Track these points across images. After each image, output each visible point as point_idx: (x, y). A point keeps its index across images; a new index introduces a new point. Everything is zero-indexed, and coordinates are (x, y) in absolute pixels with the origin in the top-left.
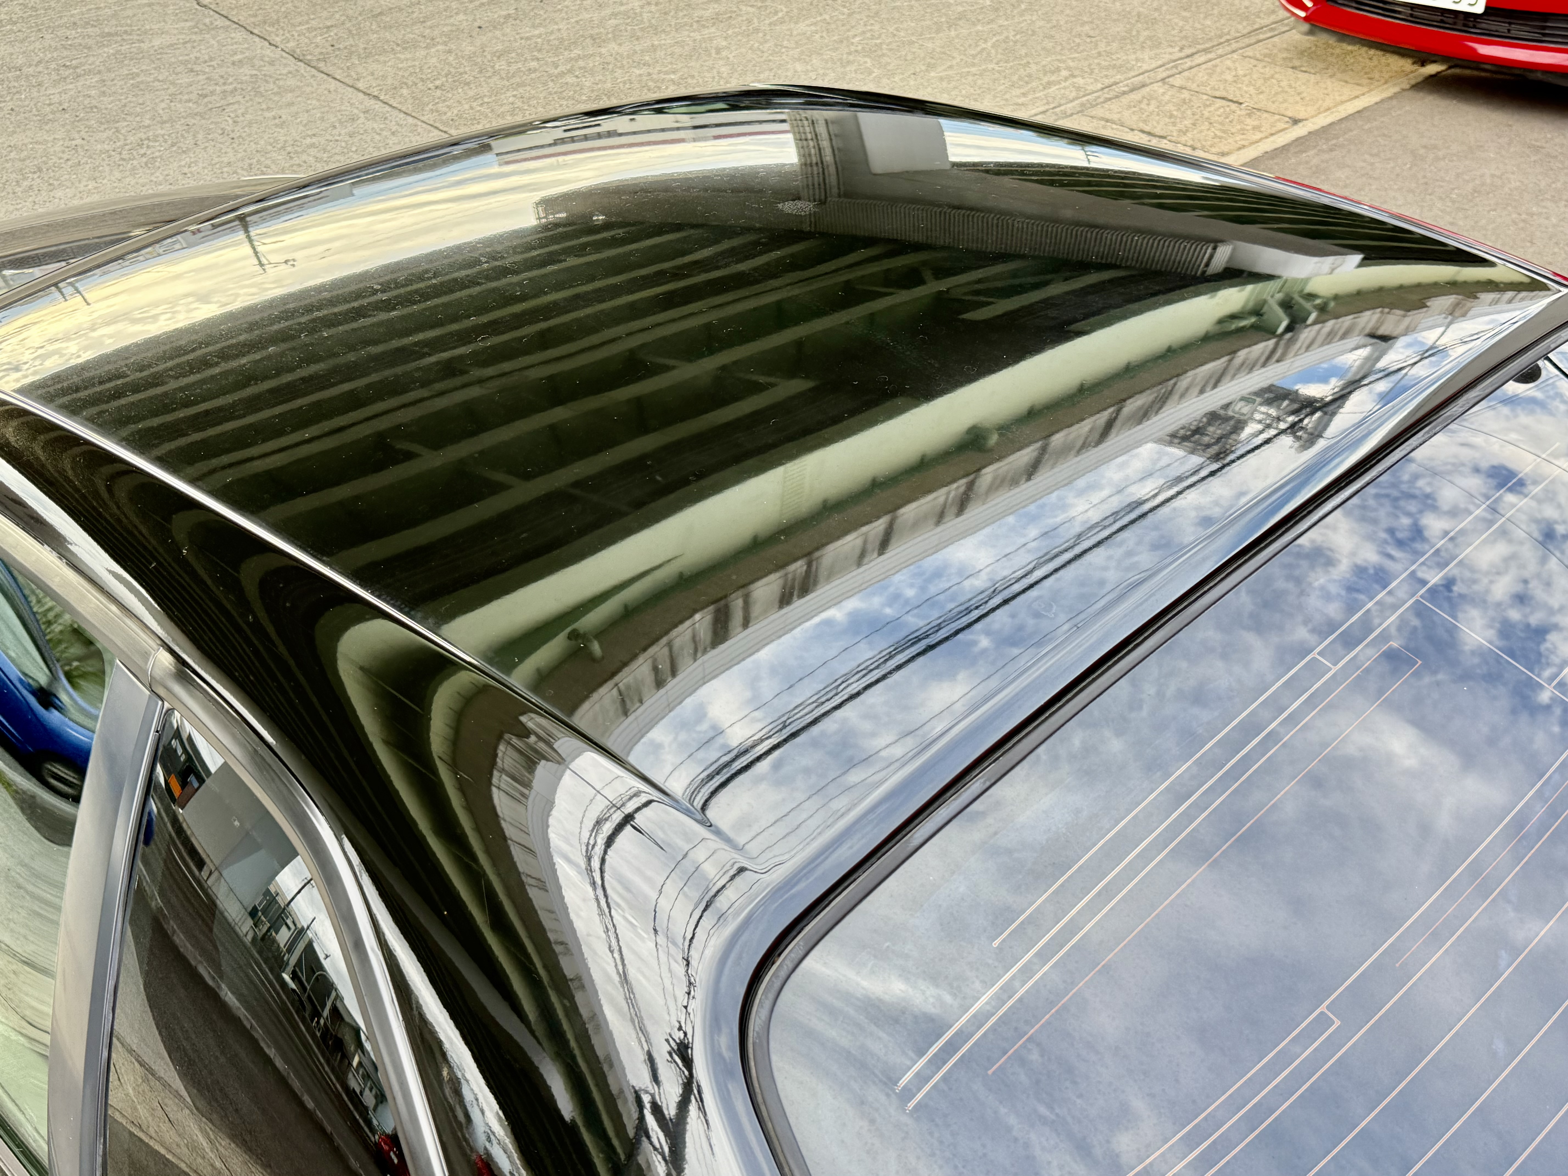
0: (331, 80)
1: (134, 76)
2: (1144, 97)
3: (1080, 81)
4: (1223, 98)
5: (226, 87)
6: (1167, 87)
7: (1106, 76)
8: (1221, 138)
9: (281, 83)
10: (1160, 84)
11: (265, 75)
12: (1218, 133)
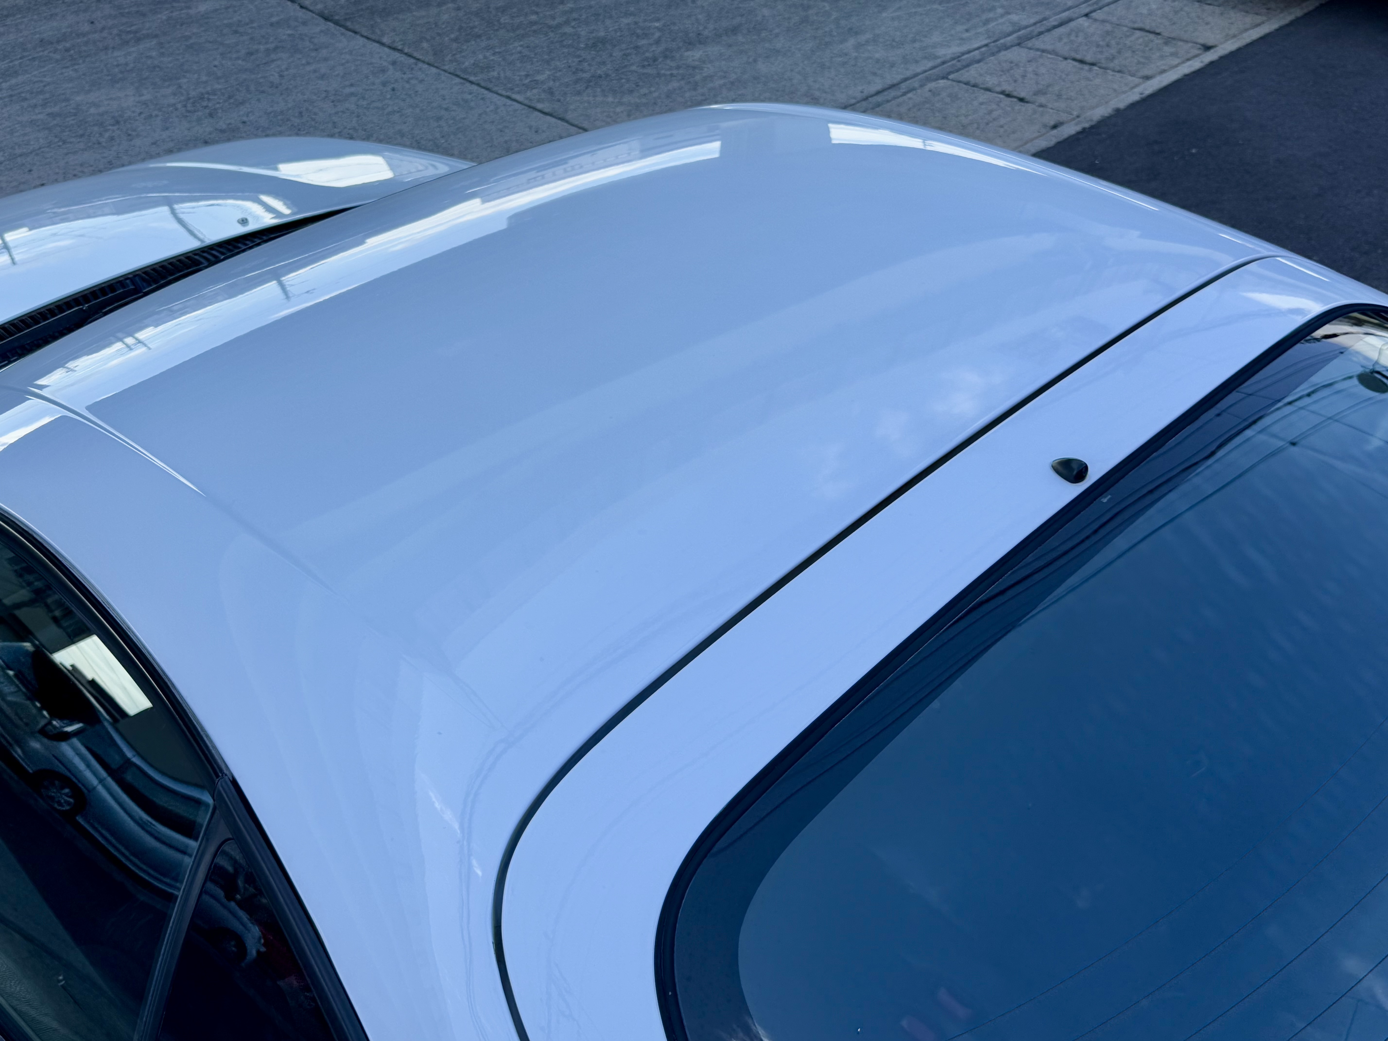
0: (358, 37)
1: (187, 38)
2: (1072, 30)
3: (1014, 18)
4: (1141, 29)
5: (268, 46)
6: (1090, 21)
7: (1037, 13)
8: (1144, 64)
9: (316, 41)
10: (1084, 18)
11: (301, 34)
12: (1142, 60)
